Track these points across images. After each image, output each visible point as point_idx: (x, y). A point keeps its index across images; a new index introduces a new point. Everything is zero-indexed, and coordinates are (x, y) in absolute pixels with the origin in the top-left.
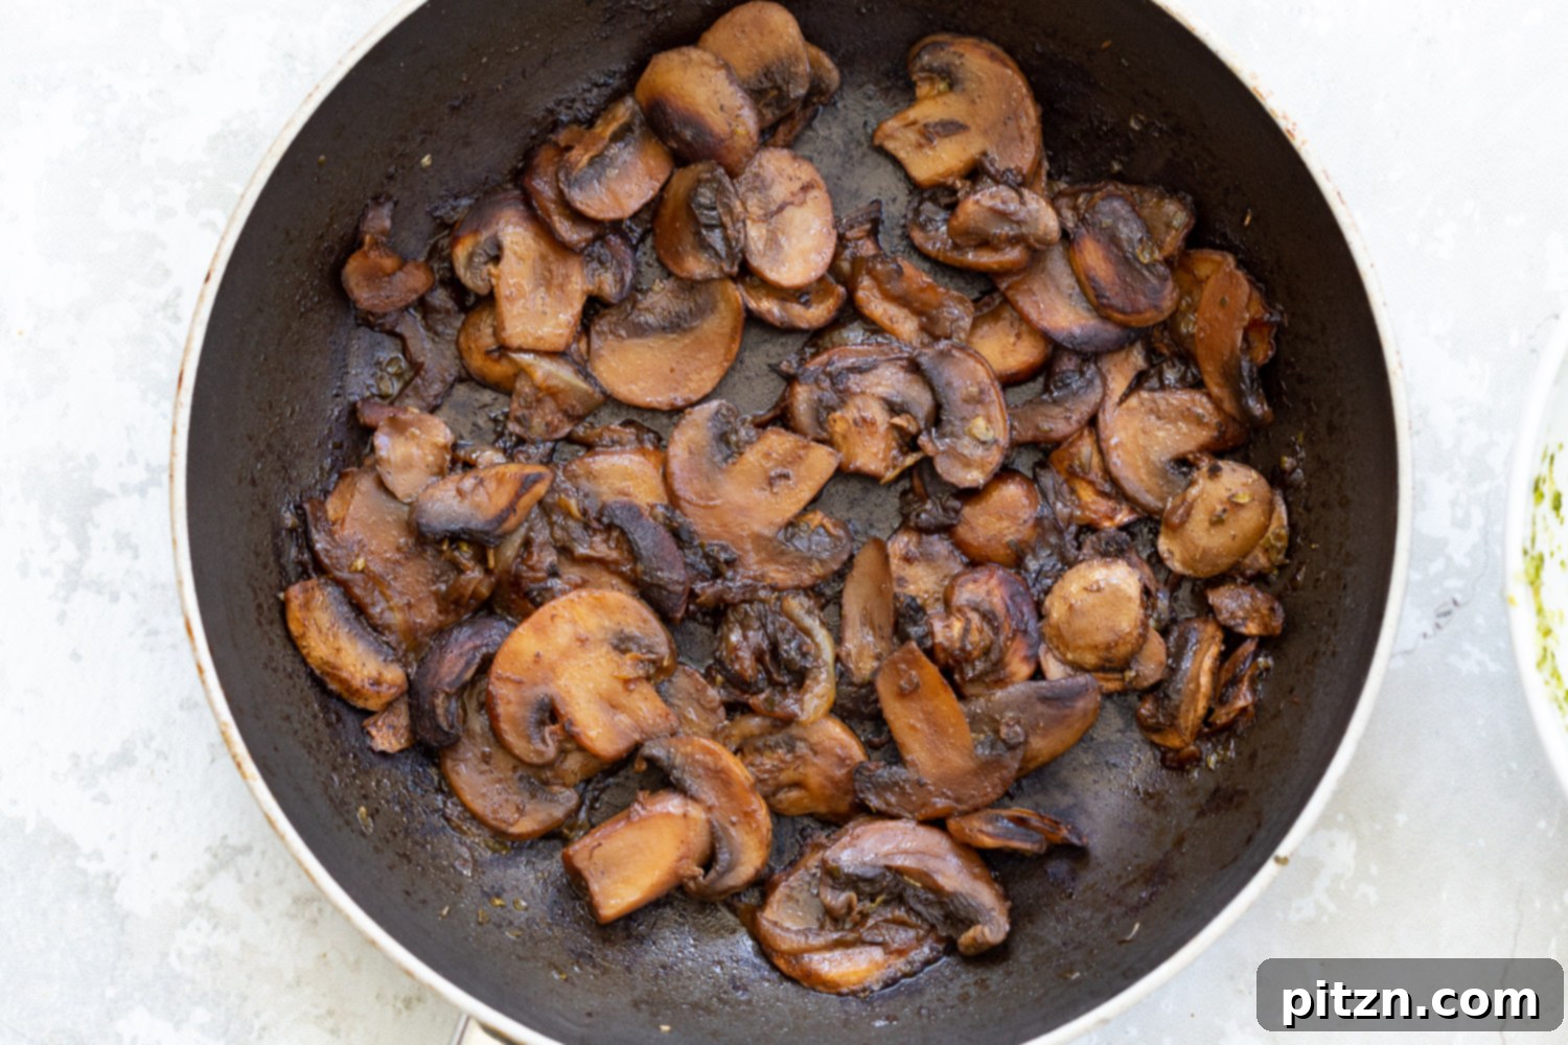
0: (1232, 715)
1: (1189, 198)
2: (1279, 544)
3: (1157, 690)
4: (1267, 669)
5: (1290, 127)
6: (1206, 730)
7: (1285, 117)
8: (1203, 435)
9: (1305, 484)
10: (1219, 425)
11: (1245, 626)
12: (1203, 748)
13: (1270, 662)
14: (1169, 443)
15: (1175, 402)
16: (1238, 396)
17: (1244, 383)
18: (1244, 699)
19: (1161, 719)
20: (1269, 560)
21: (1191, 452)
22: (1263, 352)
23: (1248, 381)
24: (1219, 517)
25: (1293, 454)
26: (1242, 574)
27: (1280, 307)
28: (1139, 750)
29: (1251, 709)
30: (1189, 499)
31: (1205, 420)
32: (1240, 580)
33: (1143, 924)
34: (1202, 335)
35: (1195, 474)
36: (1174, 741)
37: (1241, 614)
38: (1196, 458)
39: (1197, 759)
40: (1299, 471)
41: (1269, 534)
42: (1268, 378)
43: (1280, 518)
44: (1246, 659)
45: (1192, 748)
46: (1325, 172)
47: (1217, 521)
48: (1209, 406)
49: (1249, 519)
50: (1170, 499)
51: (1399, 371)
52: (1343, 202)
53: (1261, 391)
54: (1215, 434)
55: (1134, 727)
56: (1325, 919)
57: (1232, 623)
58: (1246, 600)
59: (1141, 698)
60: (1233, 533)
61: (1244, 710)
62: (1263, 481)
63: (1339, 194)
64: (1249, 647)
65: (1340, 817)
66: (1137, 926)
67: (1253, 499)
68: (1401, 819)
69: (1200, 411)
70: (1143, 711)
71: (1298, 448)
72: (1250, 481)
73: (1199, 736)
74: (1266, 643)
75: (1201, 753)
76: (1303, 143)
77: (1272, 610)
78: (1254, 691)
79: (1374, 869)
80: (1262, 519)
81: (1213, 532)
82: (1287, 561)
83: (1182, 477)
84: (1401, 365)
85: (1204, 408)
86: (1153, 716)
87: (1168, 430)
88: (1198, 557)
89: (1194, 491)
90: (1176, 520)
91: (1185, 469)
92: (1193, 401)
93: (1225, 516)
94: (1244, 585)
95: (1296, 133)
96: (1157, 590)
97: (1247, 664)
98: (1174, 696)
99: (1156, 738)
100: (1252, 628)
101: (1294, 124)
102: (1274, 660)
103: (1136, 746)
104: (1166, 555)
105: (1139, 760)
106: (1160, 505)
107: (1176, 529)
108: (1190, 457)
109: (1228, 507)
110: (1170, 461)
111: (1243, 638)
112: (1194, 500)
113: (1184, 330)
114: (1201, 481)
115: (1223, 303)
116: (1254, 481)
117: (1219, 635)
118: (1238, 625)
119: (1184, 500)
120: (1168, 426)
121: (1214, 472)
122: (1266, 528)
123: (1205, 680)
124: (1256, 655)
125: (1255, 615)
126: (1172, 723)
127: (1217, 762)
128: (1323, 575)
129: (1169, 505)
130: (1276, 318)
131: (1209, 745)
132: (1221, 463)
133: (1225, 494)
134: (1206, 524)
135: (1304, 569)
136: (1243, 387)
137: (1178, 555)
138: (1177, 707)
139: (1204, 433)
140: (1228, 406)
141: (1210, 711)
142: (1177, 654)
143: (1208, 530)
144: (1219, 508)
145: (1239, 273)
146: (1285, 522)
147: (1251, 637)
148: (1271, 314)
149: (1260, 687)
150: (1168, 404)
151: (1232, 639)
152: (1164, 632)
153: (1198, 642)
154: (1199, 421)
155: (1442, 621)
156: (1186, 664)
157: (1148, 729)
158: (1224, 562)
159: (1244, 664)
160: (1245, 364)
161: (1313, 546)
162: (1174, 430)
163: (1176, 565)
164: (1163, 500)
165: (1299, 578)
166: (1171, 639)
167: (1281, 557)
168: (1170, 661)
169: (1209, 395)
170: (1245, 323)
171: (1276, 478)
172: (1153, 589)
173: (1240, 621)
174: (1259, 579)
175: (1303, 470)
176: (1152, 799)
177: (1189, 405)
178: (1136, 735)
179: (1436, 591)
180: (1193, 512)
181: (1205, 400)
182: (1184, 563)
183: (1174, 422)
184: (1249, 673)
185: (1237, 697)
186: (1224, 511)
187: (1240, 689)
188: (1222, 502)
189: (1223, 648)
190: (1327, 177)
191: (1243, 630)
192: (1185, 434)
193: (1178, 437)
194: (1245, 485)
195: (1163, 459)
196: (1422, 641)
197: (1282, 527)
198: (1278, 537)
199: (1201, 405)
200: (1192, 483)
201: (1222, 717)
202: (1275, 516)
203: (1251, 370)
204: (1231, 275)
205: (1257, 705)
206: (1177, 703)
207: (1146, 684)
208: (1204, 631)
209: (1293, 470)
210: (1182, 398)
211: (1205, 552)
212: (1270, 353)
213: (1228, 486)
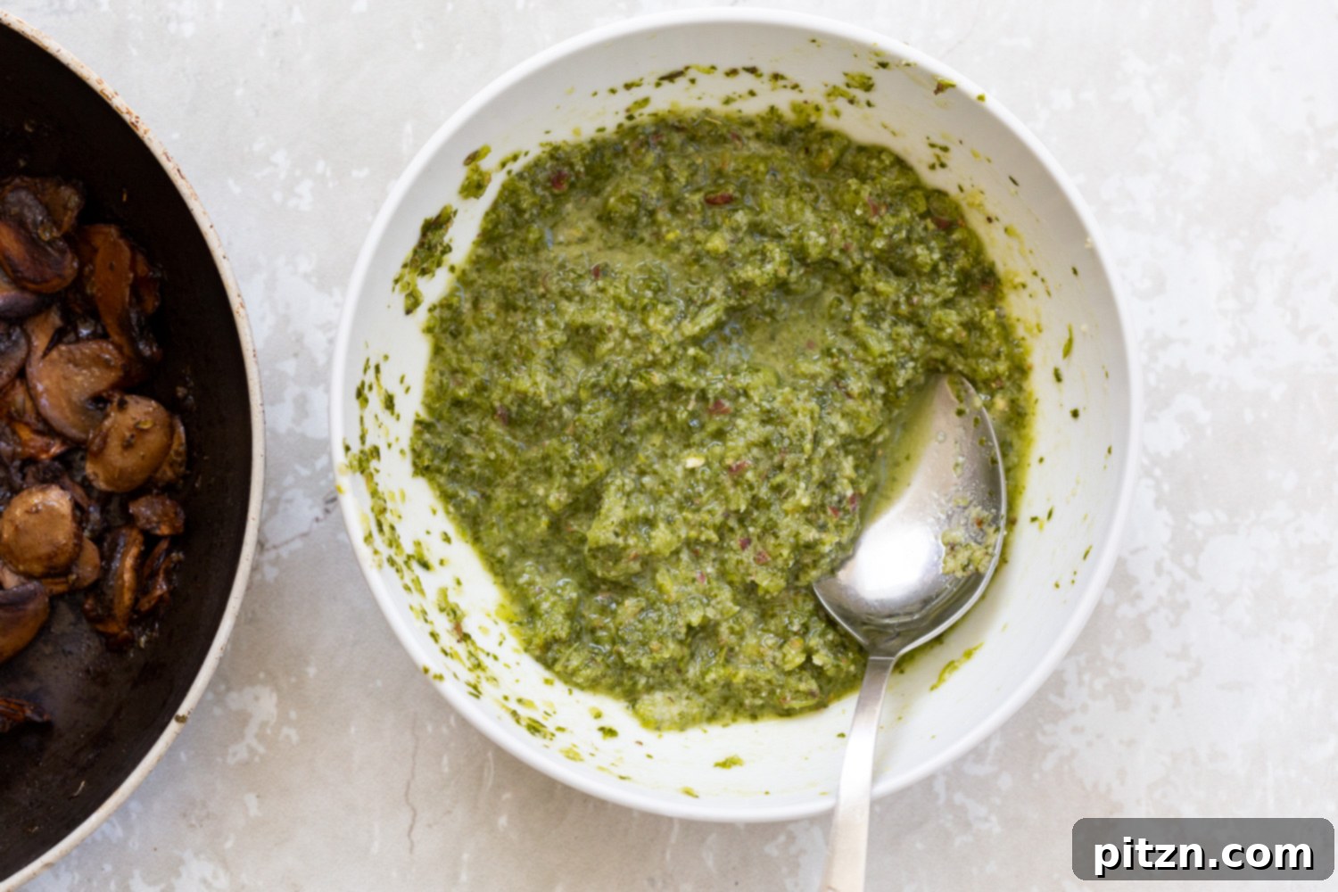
0: (153, 603)
1: (81, 183)
2: (179, 459)
3: (97, 588)
4: (180, 562)
5: (133, 120)
6: (135, 617)
7: (128, 113)
8: (113, 376)
9: (195, 408)
10: (124, 366)
11: (159, 529)
12: (135, 632)
13: (181, 555)
14: (86, 385)
15: (87, 351)
16: (133, 342)
17: (134, 330)
18: (161, 588)
19: (100, 611)
20: (175, 473)
21: (104, 391)
22: (151, 304)
23: (137, 329)
24: (128, 441)
25: (185, 385)
26: (156, 487)
27: (161, 266)
28: (88, 638)
29: (167, 596)
30: (104, 430)
31: (112, 363)
32: (155, 491)
33: (88, 783)
34: (100, 295)
35: (109, 407)
36: (113, 628)
37: (155, 519)
38: (110, 396)
39: (131, 641)
40: (191, 397)
41: (172, 453)
42: (156, 326)
43: (180, 438)
44: (160, 555)
45: (126, 632)
46: (165, 154)
47: (128, 446)
48: (115, 352)
49: (155, 440)
50: (91, 431)
51: (241, 310)
52: (182, 177)
53: (151, 335)
54: (121, 374)
55: (84, 621)
56: (257, 759)
57: (148, 527)
58: (159, 509)
59: (86, 596)
60: (142, 453)
61: (161, 597)
62: (162, 409)
63: (179, 171)
64: (164, 545)
65: (262, 675)
66: (83, 784)
67: (155, 425)
68: (312, 671)
69: (107, 356)
70: (87, 606)
71: (188, 379)
72: (151, 409)
73: (131, 623)
74: (176, 541)
75: (133, 635)
76: (145, 132)
77: (176, 513)
78: (168, 581)
79: (293, 715)
80: (165, 439)
81: (126, 454)
82: (188, 472)
83: (99, 412)
84: (242, 306)
85: (110, 354)
86: (93, 610)
87: (85, 375)
88: (116, 476)
89: (107, 423)
90: (95, 448)
91: (101, 405)
92: (101, 348)
93: (133, 441)
94: (158, 495)
95: (139, 125)
96: (89, 506)
97: (161, 560)
98: (109, 592)
99: (100, 628)
100: (165, 530)
101: (137, 117)
102: (184, 554)
103: (86, 635)
104: (92, 477)
105: (89, 646)
106: (83, 436)
107: (98, 455)
108: (105, 395)
109: (134, 433)
110: (87, 400)
111: (159, 538)
112: (109, 430)
113: (89, 291)
114: (113, 414)
115: (111, 267)
116: (154, 409)
117: (140, 538)
118: (154, 528)
119: (101, 431)
120: (84, 371)
121: (122, 406)
122: (169, 446)
123: (128, 576)
124: (168, 552)
125: (165, 519)
126: (109, 615)
127: (147, 642)
128: (213, 479)
129: (91, 436)
130: (159, 275)
131: (140, 628)
132: (127, 398)
133: (131, 423)
134: (119, 449)
135: (200, 478)
136: (134, 334)
137: (101, 476)
138: (112, 601)
139: (113, 374)
140: (126, 350)
141: (136, 601)
142: (107, 557)
143: (122, 454)
144: (128, 434)
145: (121, 242)
146: (184, 440)
147: (163, 537)
148: (154, 272)
149: (175, 577)
150: (83, 353)
151: (150, 540)
152: (98, 539)
153: (125, 545)
154: (107, 365)
155: (330, 506)
156: (116, 564)
157: (94, 620)
158: (140, 478)
159: (159, 559)
160: (133, 316)
161: (206, 458)
162: (89, 374)
163: (101, 484)
164: (87, 432)
165: (197, 485)
166: (105, 544)
167: (182, 469)
168: (103, 563)
169: (113, 343)
170: (130, 282)
171: (172, 405)
172: (85, 505)
173: (154, 525)
174: (169, 489)
175: (194, 396)
176: (98, 677)
177: (98, 352)
178: (85, 626)
179: (323, 483)
180: (109, 440)
181: (111, 347)
182: (107, 482)
183: (88, 367)
184: (163, 566)
185: (155, 588)
186: (132, 436)
187: (157, 581)
188: (129, 429)
189: (143, 548)
190: (168, 158)
191: (158, 532)
192: (98, 377)
193: (93, 380)
194: (147, 413)
195: (82, 399)
196: (315, 525)
197: (181, 445)
198: (178, 453)
199: (108, 352)
200: (106, 416)
201: (145, 605)
202: (176, 436)
203: (139, 320)
204: (115, 244)
205: (171, 592)
206: (111, 597)
207: (86, 584)
208: (130, 535)
209: (185, 397)
210: (93, 347)
211: (122, 471)
212: (157, 304)
213: (134, 416)
